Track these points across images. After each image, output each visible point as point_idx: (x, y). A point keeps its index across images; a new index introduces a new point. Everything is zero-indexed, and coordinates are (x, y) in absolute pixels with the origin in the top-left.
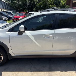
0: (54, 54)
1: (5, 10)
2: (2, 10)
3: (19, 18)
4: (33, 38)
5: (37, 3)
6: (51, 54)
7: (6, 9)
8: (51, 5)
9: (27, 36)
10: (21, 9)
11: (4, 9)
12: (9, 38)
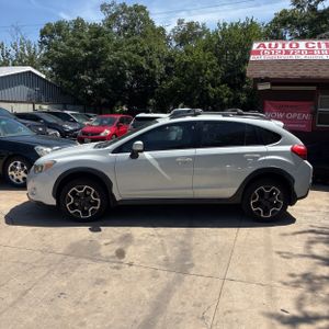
0: (196, 196)
1: (45, 107)
2: (37, 107)
3: (102, 134)
4: (156, 164)
5: (161, 80)
6: (191, 196)
7: (47, 102)
8: (213, 87)
9: (147, 160)
10: (103, 100)
11: (39, 102)
12: (114, 165)
